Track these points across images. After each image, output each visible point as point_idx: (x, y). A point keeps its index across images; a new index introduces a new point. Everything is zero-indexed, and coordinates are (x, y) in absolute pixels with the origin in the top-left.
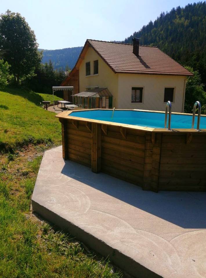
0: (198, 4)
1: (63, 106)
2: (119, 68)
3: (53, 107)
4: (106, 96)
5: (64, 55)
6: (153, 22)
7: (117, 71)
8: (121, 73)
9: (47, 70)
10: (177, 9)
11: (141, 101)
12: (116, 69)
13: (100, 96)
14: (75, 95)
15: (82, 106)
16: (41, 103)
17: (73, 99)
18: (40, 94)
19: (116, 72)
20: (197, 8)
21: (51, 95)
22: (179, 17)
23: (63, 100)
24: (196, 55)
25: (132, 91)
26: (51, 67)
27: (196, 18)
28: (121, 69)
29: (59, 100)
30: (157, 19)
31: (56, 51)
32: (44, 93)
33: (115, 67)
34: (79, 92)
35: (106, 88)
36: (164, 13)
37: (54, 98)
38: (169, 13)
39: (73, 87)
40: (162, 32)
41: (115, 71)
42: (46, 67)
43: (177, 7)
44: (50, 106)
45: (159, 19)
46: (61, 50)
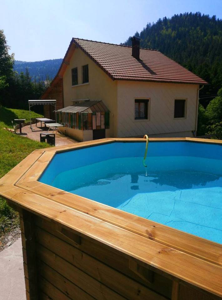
0: (184, 15)
1: (43, 125)
2: (117, 73)
3: (29, 126)
4: (101, 112)
5: (45, 67)
6: (139, 33)
7: (115, 77)
8: (121, 79)
9: (23, 81)
10: (163, 20)
11: (146, 117)
12: (115, 74)
13: (93, 111)
14: (59, 111)
15: (68, 125)
16: (12, 122)
17: (56, 115)
18: (12, 110)
19: (115, 79)
20: (183, 19)
21: (28, 111)
22: (166, 28)
23: (44, 117)
24: (189, 66)
25: (135, 105)
26: (28, 77)
27: (183, 29)
28: (121, 75)
29: (37, 117)
30: (143, 30)
31: (36, 63)
32: (18, 109)
33: (112, 72)
34: (63, 107)
35: (100, 100)
36: (150, 24)
37: (32, 114)
38: (156, 24)
39: (55, 100)
40: (149, 43)
41: (114, 77)
42: (22, 77)
43: (163, 18)
44: (26, 125)
45: (145, 30)
46: (42, 62)
